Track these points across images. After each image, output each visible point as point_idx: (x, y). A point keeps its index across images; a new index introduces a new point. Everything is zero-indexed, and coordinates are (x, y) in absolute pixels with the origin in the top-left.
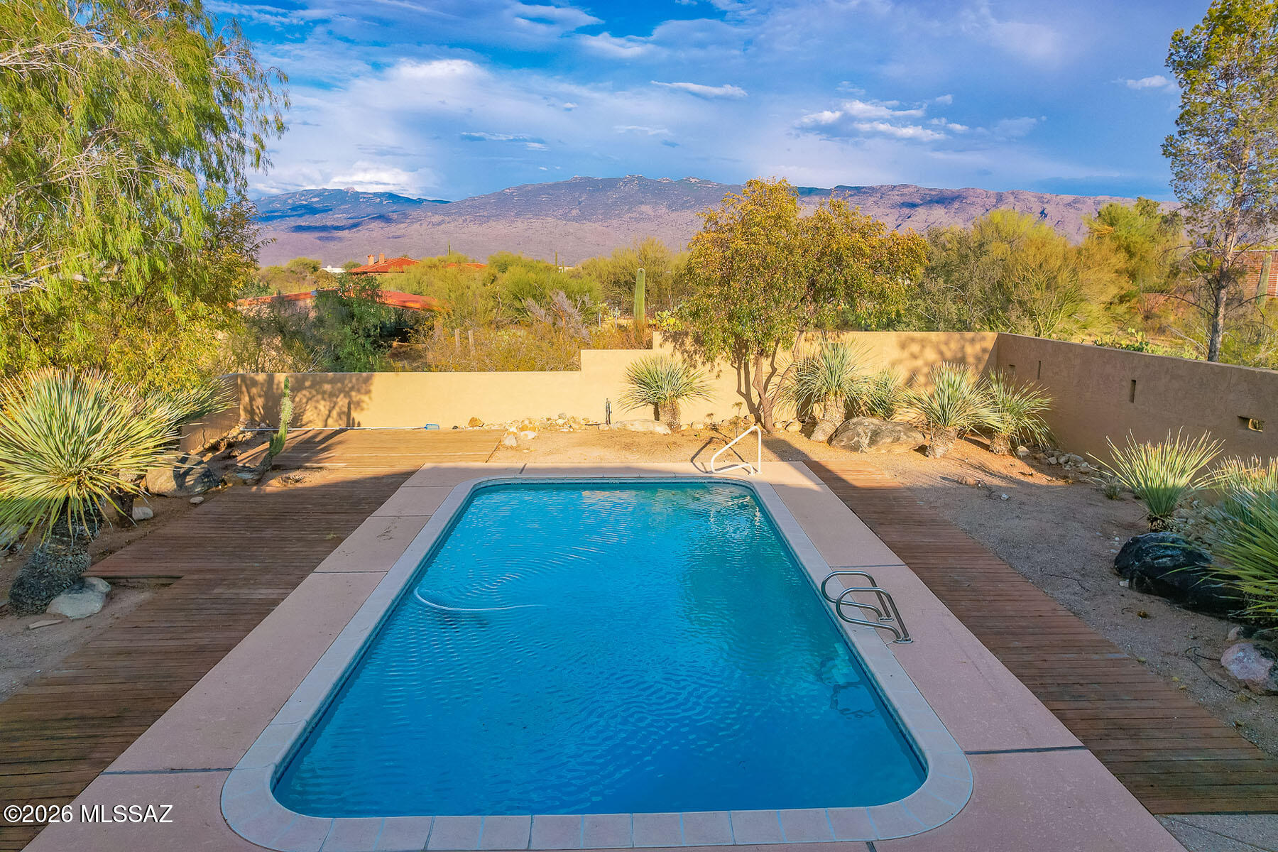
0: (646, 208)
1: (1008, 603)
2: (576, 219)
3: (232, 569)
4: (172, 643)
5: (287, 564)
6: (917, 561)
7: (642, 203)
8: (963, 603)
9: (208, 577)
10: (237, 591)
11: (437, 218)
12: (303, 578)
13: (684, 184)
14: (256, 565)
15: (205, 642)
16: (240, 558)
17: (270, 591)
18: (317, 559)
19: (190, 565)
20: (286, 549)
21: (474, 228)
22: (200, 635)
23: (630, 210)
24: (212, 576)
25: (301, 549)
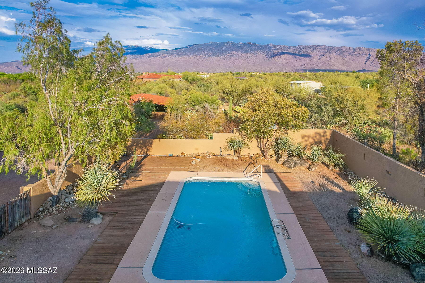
0: (234, 52)
1: (317, 227)
2: (210, 56)
3: (129, 210)
4: (121, 233)
5: (142, 209)
6: (297, 212)
7: (233, 51)
8: (306, 227)
9: (124, 213)
10: (132, 218)
11: (165, 55)
12: (146, 214)
13: (247, 44)
14: (134, 209)
15: (128, 233)
16: (130, 207)
17: (139, 218)
18: (149, 207)
19: (118, 209)
20: (140, 204)
21: (177, 59)
22: (126, 231)
23: (228, 53)
24: (125, 213)
25: (144, 204)
